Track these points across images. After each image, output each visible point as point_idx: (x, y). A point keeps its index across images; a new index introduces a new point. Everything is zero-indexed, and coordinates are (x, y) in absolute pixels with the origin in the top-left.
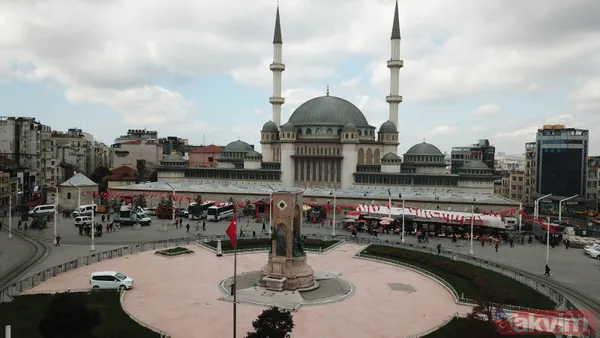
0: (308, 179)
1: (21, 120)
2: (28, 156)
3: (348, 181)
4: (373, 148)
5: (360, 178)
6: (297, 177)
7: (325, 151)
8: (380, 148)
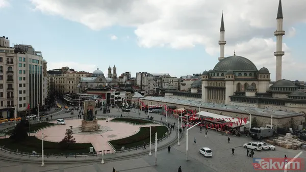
0: (213, 98)
1: (143, 73)
2: (144, 86)
3: (227, 99)
4: (250, 83)
5: (233, 98)
6: (209, 97)
7: (219, 84)
8: (256, 82)
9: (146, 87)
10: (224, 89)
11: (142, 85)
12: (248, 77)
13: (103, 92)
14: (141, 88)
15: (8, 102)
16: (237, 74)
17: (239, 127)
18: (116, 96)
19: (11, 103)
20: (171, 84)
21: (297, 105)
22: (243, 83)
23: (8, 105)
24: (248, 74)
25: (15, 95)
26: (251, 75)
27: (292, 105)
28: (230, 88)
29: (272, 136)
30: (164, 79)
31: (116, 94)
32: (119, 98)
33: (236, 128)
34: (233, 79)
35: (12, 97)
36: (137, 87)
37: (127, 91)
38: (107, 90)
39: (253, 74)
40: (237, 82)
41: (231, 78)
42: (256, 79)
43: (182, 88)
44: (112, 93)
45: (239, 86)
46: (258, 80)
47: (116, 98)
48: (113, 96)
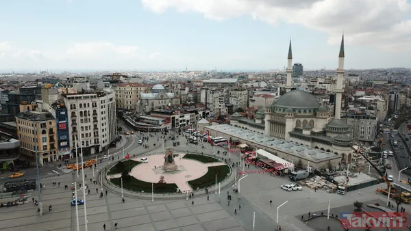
2: (208, 103)
3: (287, 135)
4: (308, 120)
5: (291, 135)
6: (271, 129)
7: (280, 120)
8: (314, 119)
9: (211, 105)
10: (284, 125)
11: (206, 103)
12: (308, 114)
13: (168, 116)
14: (206, 106)
15: (95, 140)
16: (297, 111)
17: (284, 169)
18: (181, 119)
19: (96, 141)
20: (239, 98)
21: (340, 148)
22: (302, 120)
23: (95, 143)
24: (308, 111)
25: (99, 134)
26: (310, 111)
27: (336, 147)
28: (290, 125)
29: (308, 177)
30: (232, 92)
31: (181, 117)
32: (184, 121)
33: (282, 171)
34: (293, 116)
35: (98, 135)
36: (202, 104)
37: (191, 112)
38: (171, 114)
39: (312, 111)
40: (296, 119)
41: (291, 116)
42: (315, 115)
43: (251, 104)
44: (177, 117)
45: (298, 123)
46: (316, 118)
47: (181, 121)
48: (177, 120)
